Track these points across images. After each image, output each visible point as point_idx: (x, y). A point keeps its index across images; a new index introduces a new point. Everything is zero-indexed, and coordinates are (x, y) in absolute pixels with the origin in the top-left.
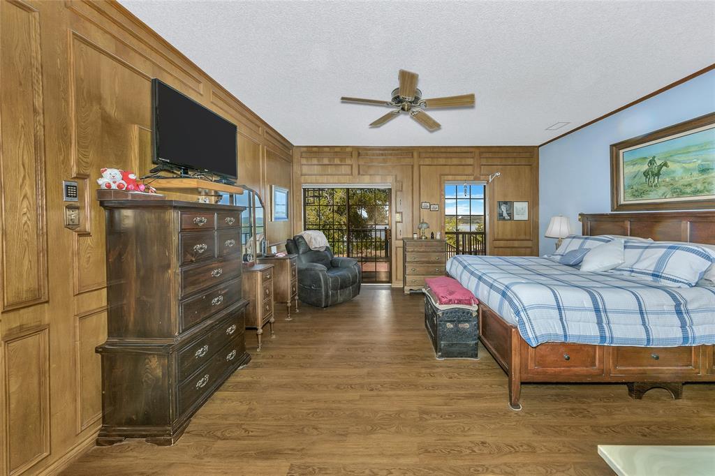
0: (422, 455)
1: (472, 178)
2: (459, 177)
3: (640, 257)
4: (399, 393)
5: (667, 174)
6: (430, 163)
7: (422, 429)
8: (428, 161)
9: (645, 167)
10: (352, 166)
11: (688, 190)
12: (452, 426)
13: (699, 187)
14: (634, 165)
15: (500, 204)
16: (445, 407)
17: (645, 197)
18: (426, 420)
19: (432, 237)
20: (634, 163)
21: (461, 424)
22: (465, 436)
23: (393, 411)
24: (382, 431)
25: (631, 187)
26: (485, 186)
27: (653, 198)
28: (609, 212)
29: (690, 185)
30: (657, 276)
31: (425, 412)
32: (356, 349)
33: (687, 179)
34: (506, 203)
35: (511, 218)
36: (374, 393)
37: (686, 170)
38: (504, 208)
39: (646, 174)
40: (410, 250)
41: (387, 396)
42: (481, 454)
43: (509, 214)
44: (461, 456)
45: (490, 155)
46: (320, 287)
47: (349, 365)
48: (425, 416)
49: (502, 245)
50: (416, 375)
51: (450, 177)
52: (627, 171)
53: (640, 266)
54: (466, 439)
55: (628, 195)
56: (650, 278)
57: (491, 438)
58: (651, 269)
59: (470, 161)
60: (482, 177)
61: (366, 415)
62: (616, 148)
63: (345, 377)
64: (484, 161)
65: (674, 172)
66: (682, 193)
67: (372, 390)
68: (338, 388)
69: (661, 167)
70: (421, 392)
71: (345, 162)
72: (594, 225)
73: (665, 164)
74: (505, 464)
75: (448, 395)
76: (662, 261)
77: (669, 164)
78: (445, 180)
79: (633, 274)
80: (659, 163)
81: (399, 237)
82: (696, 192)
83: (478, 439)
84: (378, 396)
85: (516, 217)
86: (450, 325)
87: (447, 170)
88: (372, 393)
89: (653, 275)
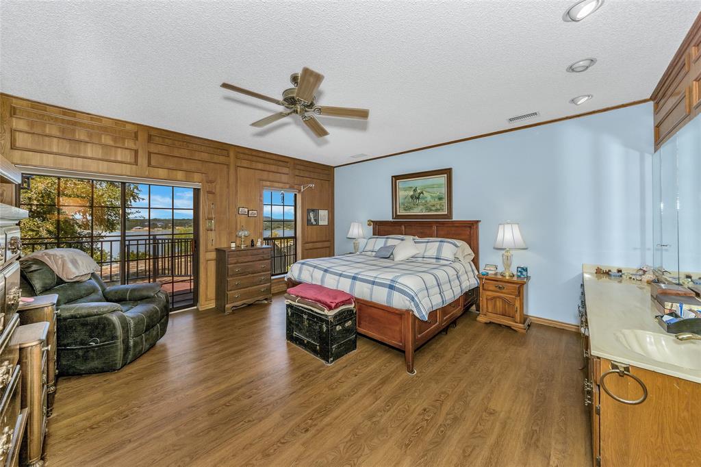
0: (408, 452)
1: (288, 186)
2: (276, 185)
3: (426, 249)
4: (335, 414)
5: (424, 198)
6: (249, 166)
7: (384, 431)
8: (245, 164)
9: (412, 193)
10: (136, 152)
11: (433, 208)
12: (398, 413)
13: (438, 207)
14: (405, 191)
15: (309, 211)
16: (378, 402)
17: (412, 211)
18: (378, 421)
19: (252, 245)
20: (405, 190)
21: (400, 407)
22: (412, 413)
23: (348, 435)
24: (360, 460)
25: (403, 204)
26: (296, 195)
27: (416, 211)
28: (391, 220)
29: (434, 206)
30: (439, 259)
31: (370, 417)
32: (237, 399)
33: (433, 202)
34: (313, 210)
35: (317, 224)
36: (312, 431)
37: (432, 197)
38: (312, 215)
39: (412, 197)
40: (233, 262)
41: (327, 425)
42: (432, 419)
43: (315, 220)
44: (426, 429)
45: (302, 168)
46: (114, 337)
47: (249, 421)
48: (374, 419)
49: (311, 247)
50: (329, 390)
51: (268, 183)
52: (401, 194)
53: (428, 254)
54: (415, 415)
55: (402, 209)
56: (434, 261)
57: (424, 403)
58: (435, 255)
59: (286, 170)
60: (296, 187)
61: (330, 458)
62: (396, 178)
63: (261, 437)
64: (297, 172)
65: (426, 197)
66: (431, 210)
67: (307, 430)
68: (268, 455)
69: (420, 194)
70: (348, 403)
71: (124, 143)
72: (381, 228)
73: (422, 193)
74: (447, 414)
75: (370, 391)
76: (439, 250)
77: (424, 192)
78: (263, 186)
79: (425, 259)
80: (419, 191)
81: (210, 247)
82: (437, 210)
83: (419, 409)
84: (320, 431)
85: (321, 223)
86: (339, 328)
87: (265, 175)
88: (309, 434)
89: (436, 258)
